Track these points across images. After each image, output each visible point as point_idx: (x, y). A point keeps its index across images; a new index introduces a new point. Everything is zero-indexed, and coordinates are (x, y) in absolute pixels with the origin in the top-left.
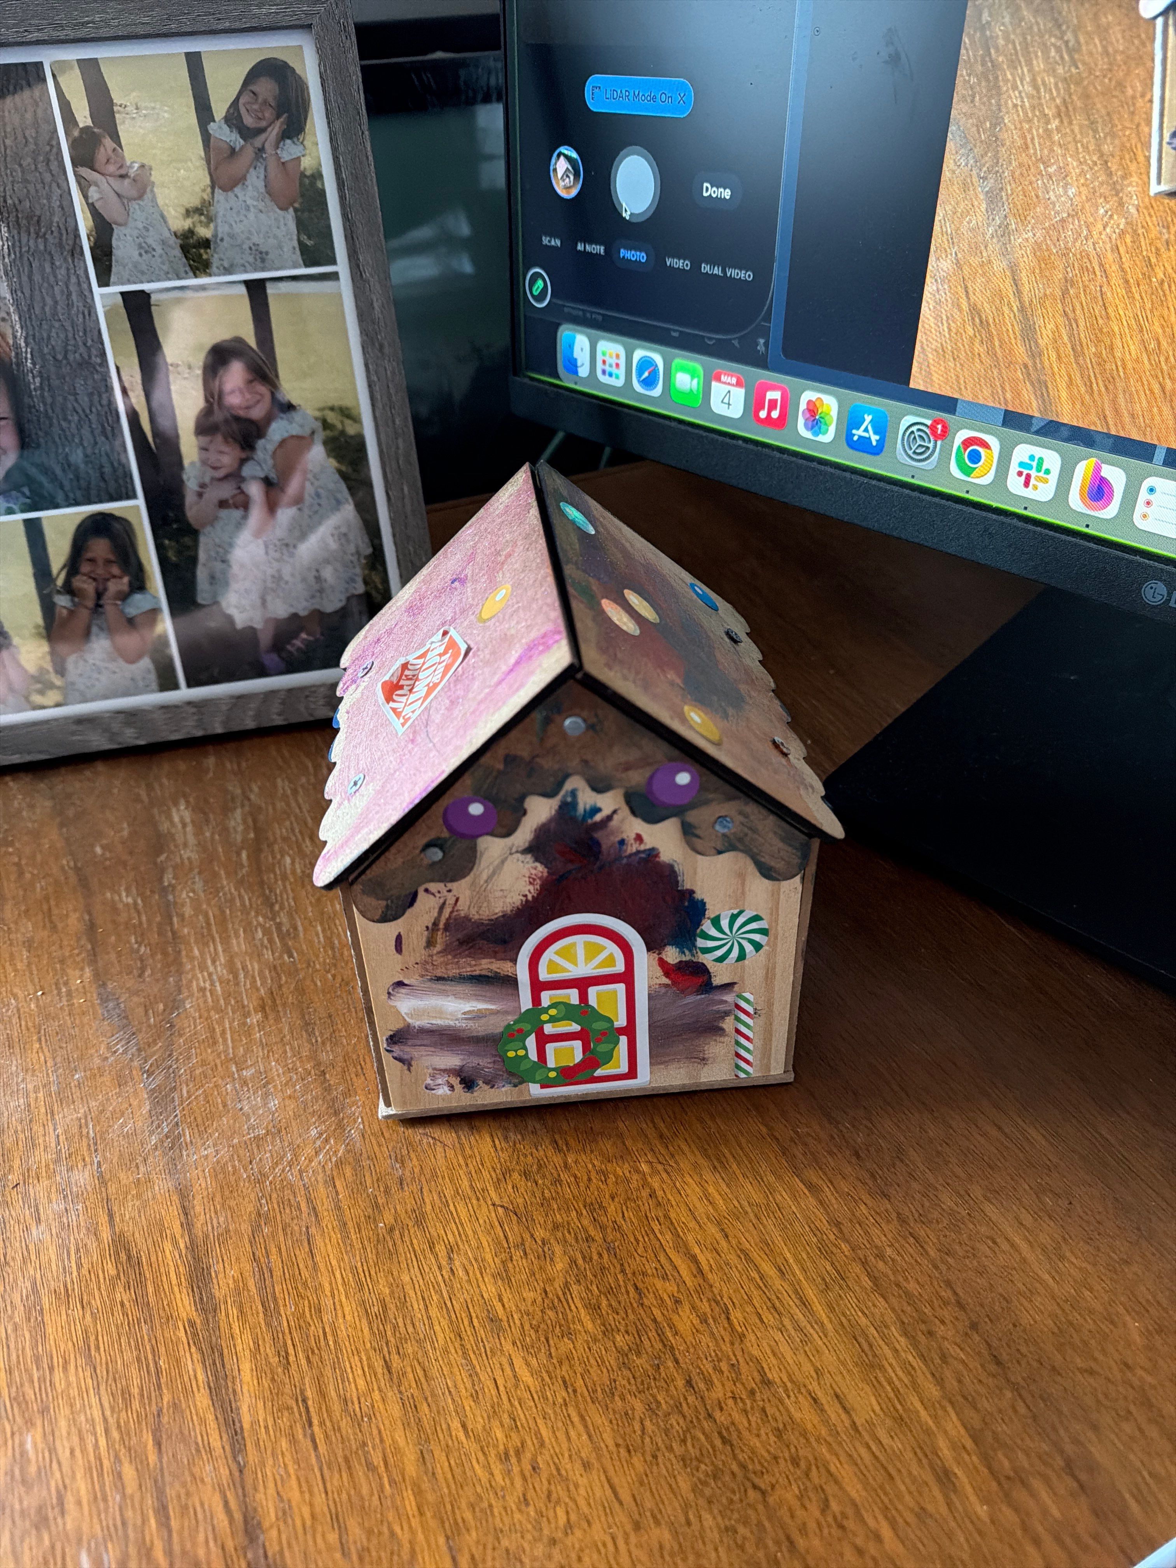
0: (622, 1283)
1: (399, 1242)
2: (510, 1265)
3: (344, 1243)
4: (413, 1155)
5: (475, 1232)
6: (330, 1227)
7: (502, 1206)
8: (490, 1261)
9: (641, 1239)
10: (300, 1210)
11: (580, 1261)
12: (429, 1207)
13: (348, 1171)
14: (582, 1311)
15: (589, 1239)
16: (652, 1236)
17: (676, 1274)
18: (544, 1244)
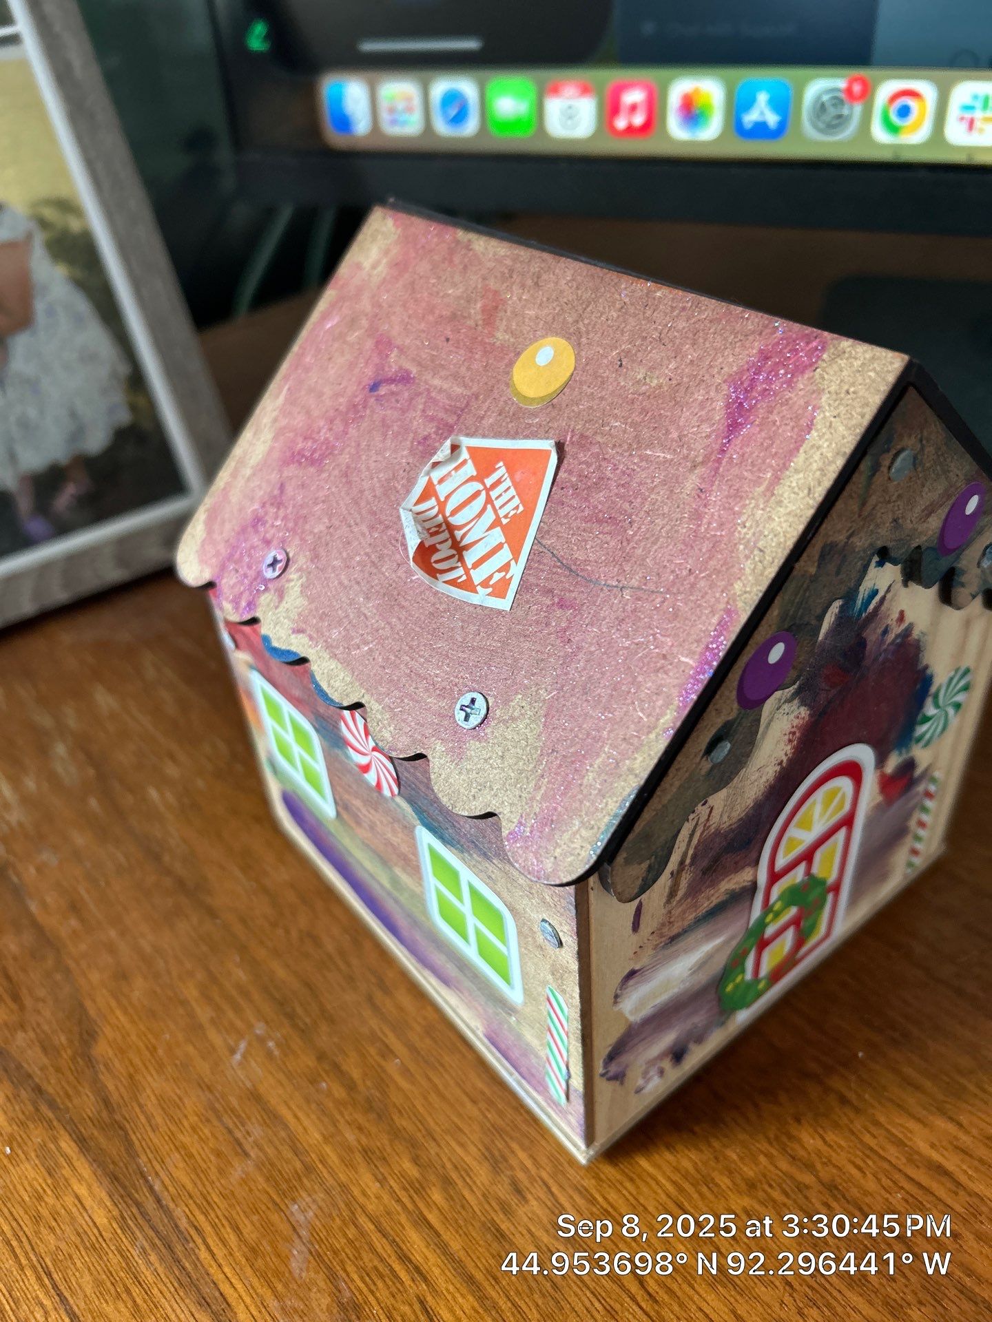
3: (483, 1305)
4: (514, 1146)
6: (451, 1288)
9: (862, 1164)
10: (397, 1277)
13: (437, 1196)
14: (848, 1294)
15: (801, 1188)
16: (876, 1158)
17: (931, 1198)
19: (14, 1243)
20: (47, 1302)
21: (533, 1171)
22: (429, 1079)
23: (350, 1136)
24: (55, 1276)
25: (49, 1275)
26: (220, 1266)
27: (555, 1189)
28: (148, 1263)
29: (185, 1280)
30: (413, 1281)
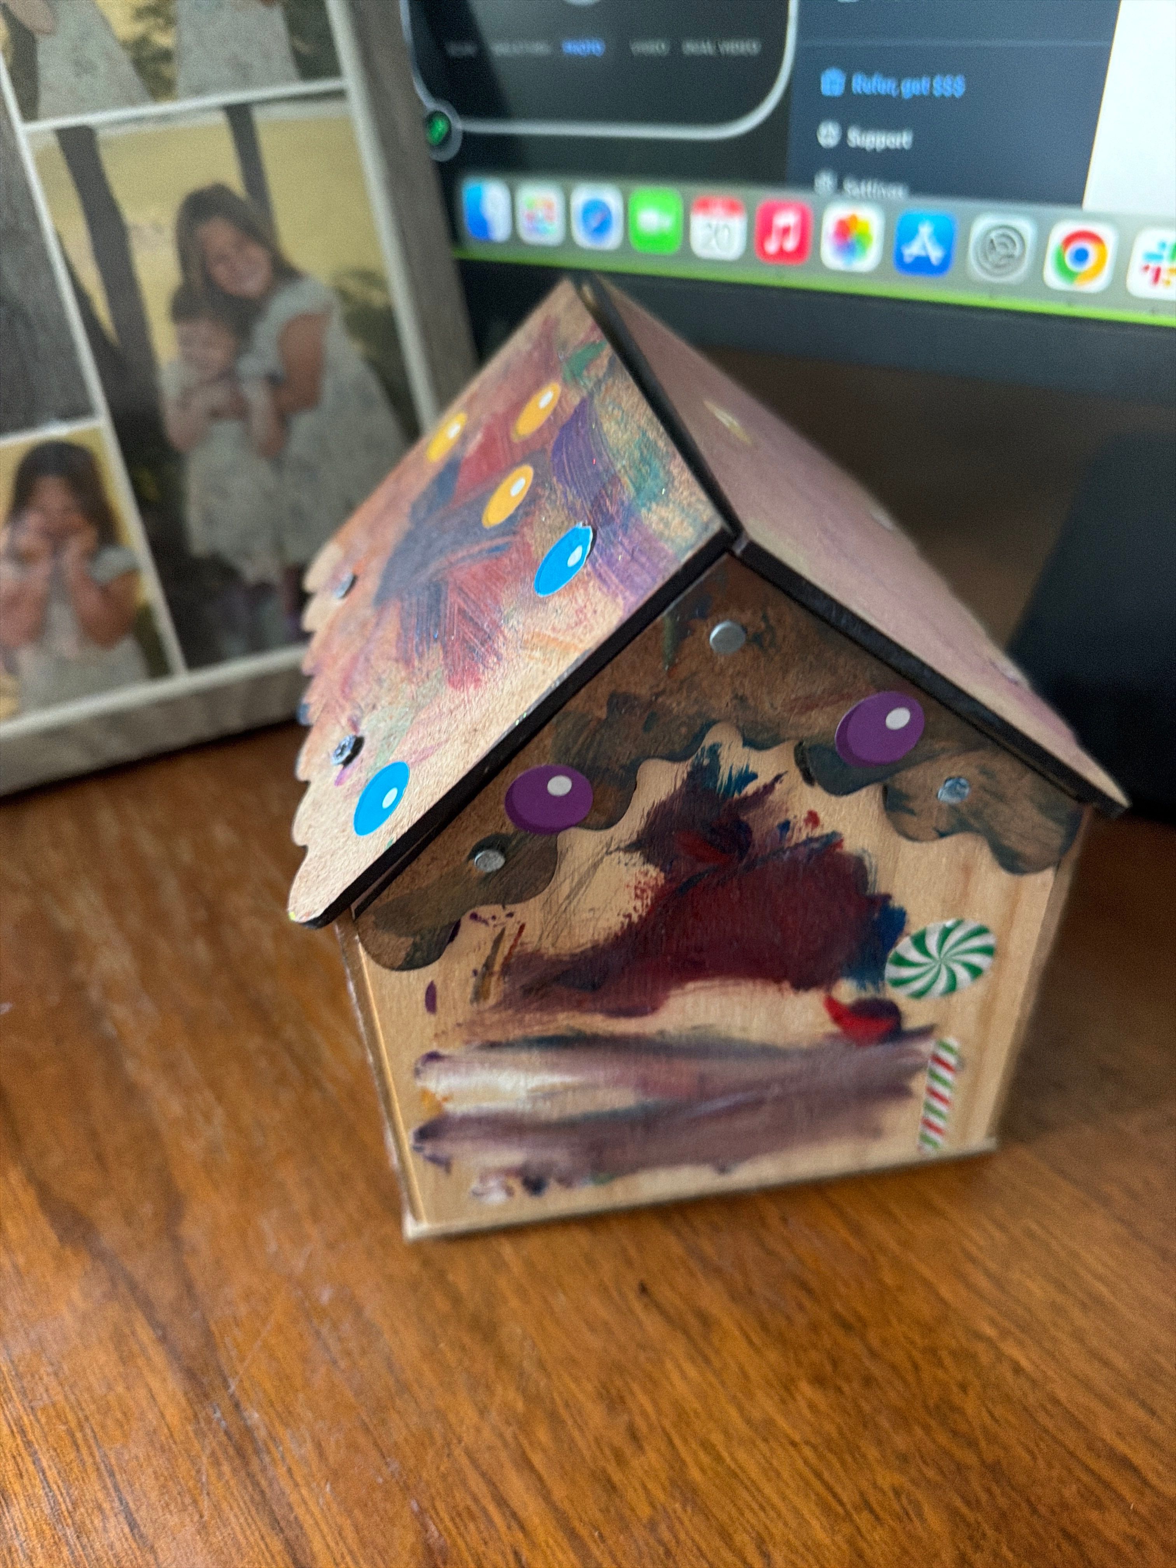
0: (1041, 1531)
1: (672, 1544)
2: (863, 1545)
4: (636, 1387)
5: (784, 1498)
6: (551, 1542)
7: (807, 1443)
8: (827, 1541)
9: (1033, 1447)
10: (490, 1521)
11: (964, 1510)
12: (695, 1474)
13: (543, 1434)
15: (960, 1468)
16: (1050, 1441)
18: (897, 1493)
19: (79, 1435)
20: (106, 1506)
21: (653, 1416)
22: (546, 1301)
23: (451, 1357)
24: (118, 1477)
25: (112, 1474)
26: (296, 1485)
27: (677, 1442)
28: (220, 1475)
29: (257, 1498)
30: (509, 1528)
